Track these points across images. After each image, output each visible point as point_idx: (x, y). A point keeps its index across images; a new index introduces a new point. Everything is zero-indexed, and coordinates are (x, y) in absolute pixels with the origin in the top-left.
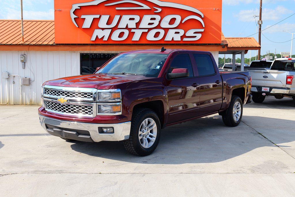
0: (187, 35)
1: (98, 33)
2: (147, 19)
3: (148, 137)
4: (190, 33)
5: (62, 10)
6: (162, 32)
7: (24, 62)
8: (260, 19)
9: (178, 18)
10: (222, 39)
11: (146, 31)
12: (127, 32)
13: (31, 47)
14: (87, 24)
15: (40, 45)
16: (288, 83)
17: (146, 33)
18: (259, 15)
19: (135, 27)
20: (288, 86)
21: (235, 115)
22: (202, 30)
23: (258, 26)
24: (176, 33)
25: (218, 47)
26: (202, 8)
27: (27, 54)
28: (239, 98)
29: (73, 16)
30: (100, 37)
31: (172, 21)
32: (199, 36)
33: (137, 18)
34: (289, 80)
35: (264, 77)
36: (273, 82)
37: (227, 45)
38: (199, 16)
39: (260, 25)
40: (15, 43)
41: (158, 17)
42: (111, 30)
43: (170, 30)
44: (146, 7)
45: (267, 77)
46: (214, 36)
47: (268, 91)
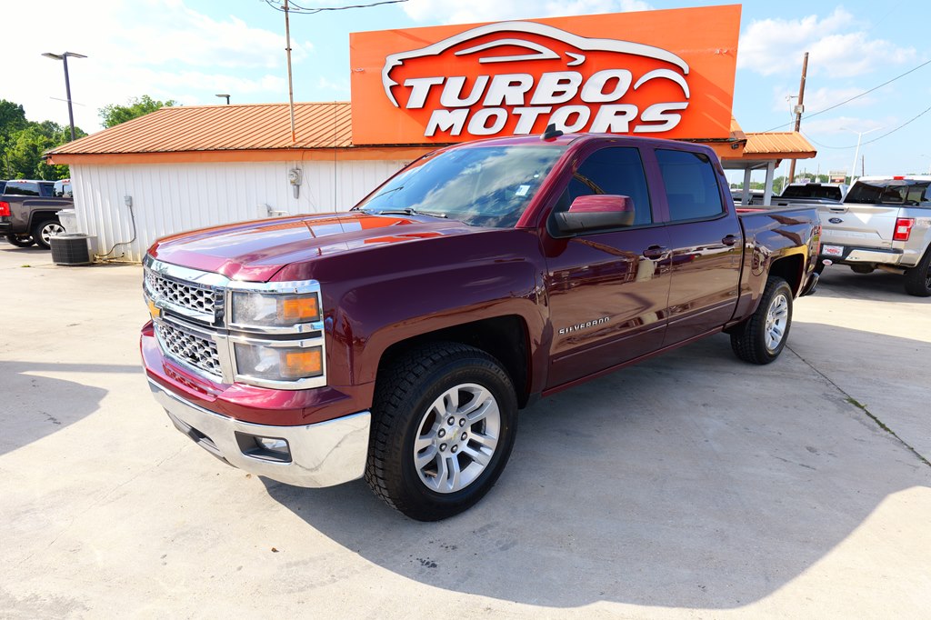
0: (644, 118)
1: (440, 119)
2: (549, 81)
3: (464, 447)
4: (653, 113)
5: (366, 69)
6: (585, 112)
7: (297, 185)
8: (801, 102)
9: (625, 77)
10: (733, 128)
11: (547, 110)
12: (502, 115)
13: (307, 154)
14: (416, 100)
15: (324, 149)
16: (896, 236)
17: (548, 115)
18: (798, 94)
19: (523, 103)
20: (898, 244)
21: (770, 331)
22: (684, 105)
23: (795, 116)
24: (618, 113)
25: (720, 147)
26: (687, 51)
27: (300, 167)
28: (787, 285)
29: (388, 82)
30: (443, 128)
31: (611, 84)
32: (674, 120)
33: (527, 81)
34: (902, 230)
35: (830, 220)
36: (855, 233)
37: (746, 140)
38: (679, 69)
39: (800, 115)
40: (276, 146)
41: (576, 78)
42: (468, 110)
43: (603, 107)
44: (548, 53)
45: (841, 221)
46: (713, 120)
47: (841, 254)
